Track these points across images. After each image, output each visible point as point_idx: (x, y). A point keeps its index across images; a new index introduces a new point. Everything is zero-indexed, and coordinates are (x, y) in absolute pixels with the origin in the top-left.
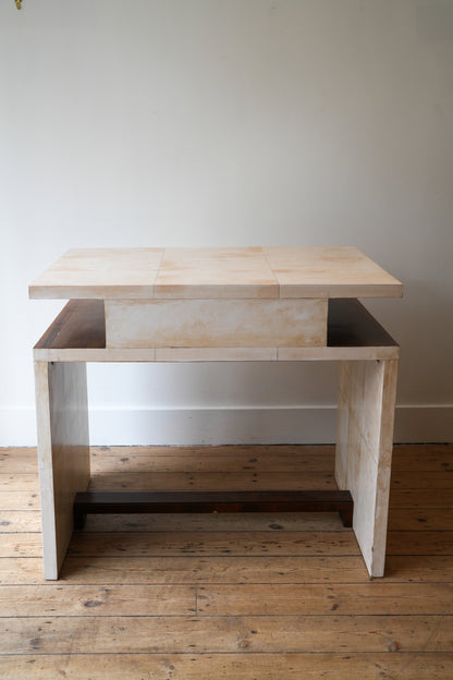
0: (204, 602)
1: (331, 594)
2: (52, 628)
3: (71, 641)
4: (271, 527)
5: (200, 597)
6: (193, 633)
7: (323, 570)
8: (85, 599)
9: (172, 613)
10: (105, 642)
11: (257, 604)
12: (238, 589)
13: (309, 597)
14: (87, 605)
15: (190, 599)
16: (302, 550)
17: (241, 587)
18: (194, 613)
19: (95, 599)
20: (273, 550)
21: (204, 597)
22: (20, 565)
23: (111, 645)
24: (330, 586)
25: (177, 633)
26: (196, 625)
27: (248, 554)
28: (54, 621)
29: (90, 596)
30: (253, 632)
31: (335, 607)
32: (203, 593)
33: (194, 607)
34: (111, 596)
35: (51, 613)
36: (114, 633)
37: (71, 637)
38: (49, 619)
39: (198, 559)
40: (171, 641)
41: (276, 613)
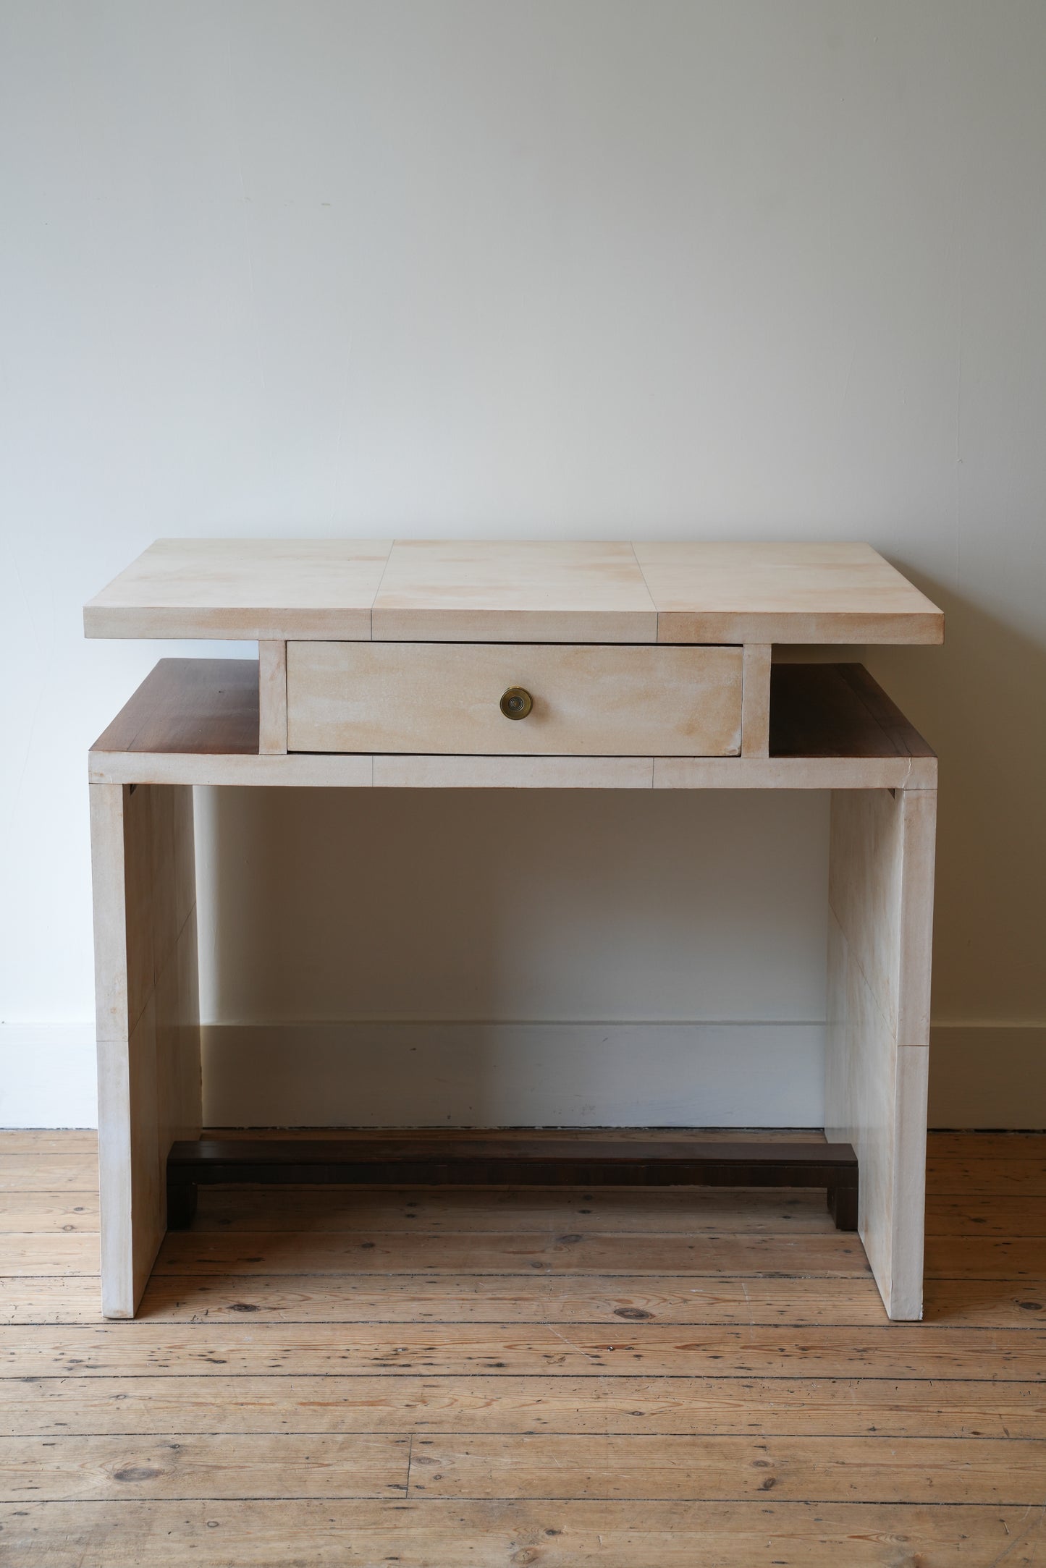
0: (432, 1469)
1: (761, 1456)
2: (29, 1524)
3: (79, 1549)
4: (620, 1313)
5: (420, 1460)
6: (396, 1532)
7: (748, 1406)
8: (118, 1465)
9: (346, 1493)
10: (168, 1551)
11: (565, 1476)
12: (519, 1445)
13: (704, 1464)
14: (121, 1476)
15: (393, 1465)
16: (697, 1363)
17: (527, 1439)
18: (402, 1493)
19: (143, 1465)
20: (621, 1363)
21: (430, 1461)
23: (185, 1557)
24: (760, 1441)
25: (354, 1533)
26: (405, 1518)
27: (552, 1371)
28: (36, 1510)
29: (130, 1458)
30: (552, 1532)
31: (768, 1485)
32: (427, 1452)
33: (402, 1481)
34: (185, 1459)
35: (28, 1495)
36: (192, 1534)
37: (78, 1542)
38: (19, 1507)
39: (417, 1381)
40: (338, 1549)
41: (612, 1494)
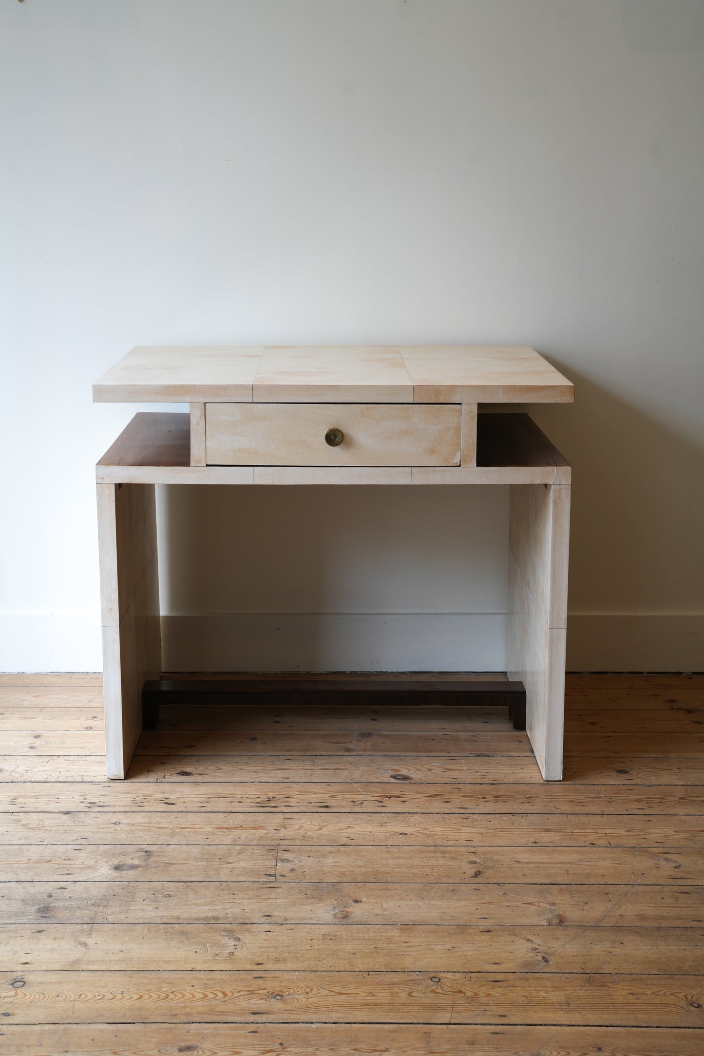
0: (289, 866)
1: (473, 858)
2: (67, 894)
3: (95, 909)
4: (394, 777)
5: (282, 860)
6: (269, 901)
7: (465, 830)
8: (115, 862)
9: (241, 879)
10: (143, 910)
11: (364, 870)
12: (338, 852)
13: (441, 862)
14: (117, 868)
15: (267, 863)
16: (437, 805)
17: (342, 849)
18: (272, 879)
19: (130, 862)
20: (394, 806)
21: (288, 861)
22: (18, 821)
23: (153, 914)
24: (473, 849)
25: (246, 901)
26: (274, 893)
27: (357, 809)
28: (70, 886)
29: (122, 858)
30: (356, 901)
31: (477, 874)
32: (287, 856)
33: (272, 872)
34: (152, 859)
35: (66, 878)
36: (156, 901)
37: (93, 905)
38: (62, 885)
39: (281, 816)
40: (237, 910)
41: (390, 879)
